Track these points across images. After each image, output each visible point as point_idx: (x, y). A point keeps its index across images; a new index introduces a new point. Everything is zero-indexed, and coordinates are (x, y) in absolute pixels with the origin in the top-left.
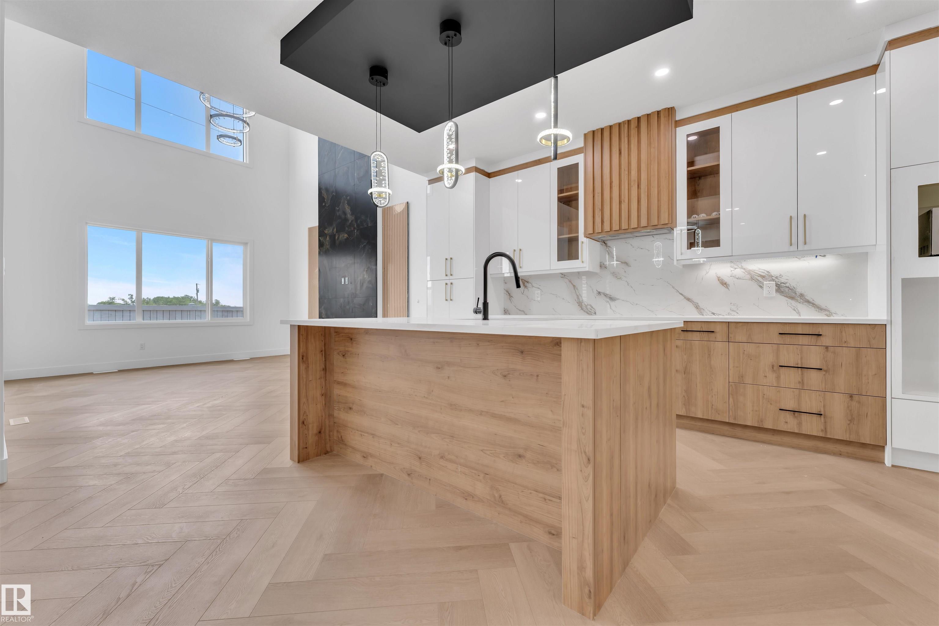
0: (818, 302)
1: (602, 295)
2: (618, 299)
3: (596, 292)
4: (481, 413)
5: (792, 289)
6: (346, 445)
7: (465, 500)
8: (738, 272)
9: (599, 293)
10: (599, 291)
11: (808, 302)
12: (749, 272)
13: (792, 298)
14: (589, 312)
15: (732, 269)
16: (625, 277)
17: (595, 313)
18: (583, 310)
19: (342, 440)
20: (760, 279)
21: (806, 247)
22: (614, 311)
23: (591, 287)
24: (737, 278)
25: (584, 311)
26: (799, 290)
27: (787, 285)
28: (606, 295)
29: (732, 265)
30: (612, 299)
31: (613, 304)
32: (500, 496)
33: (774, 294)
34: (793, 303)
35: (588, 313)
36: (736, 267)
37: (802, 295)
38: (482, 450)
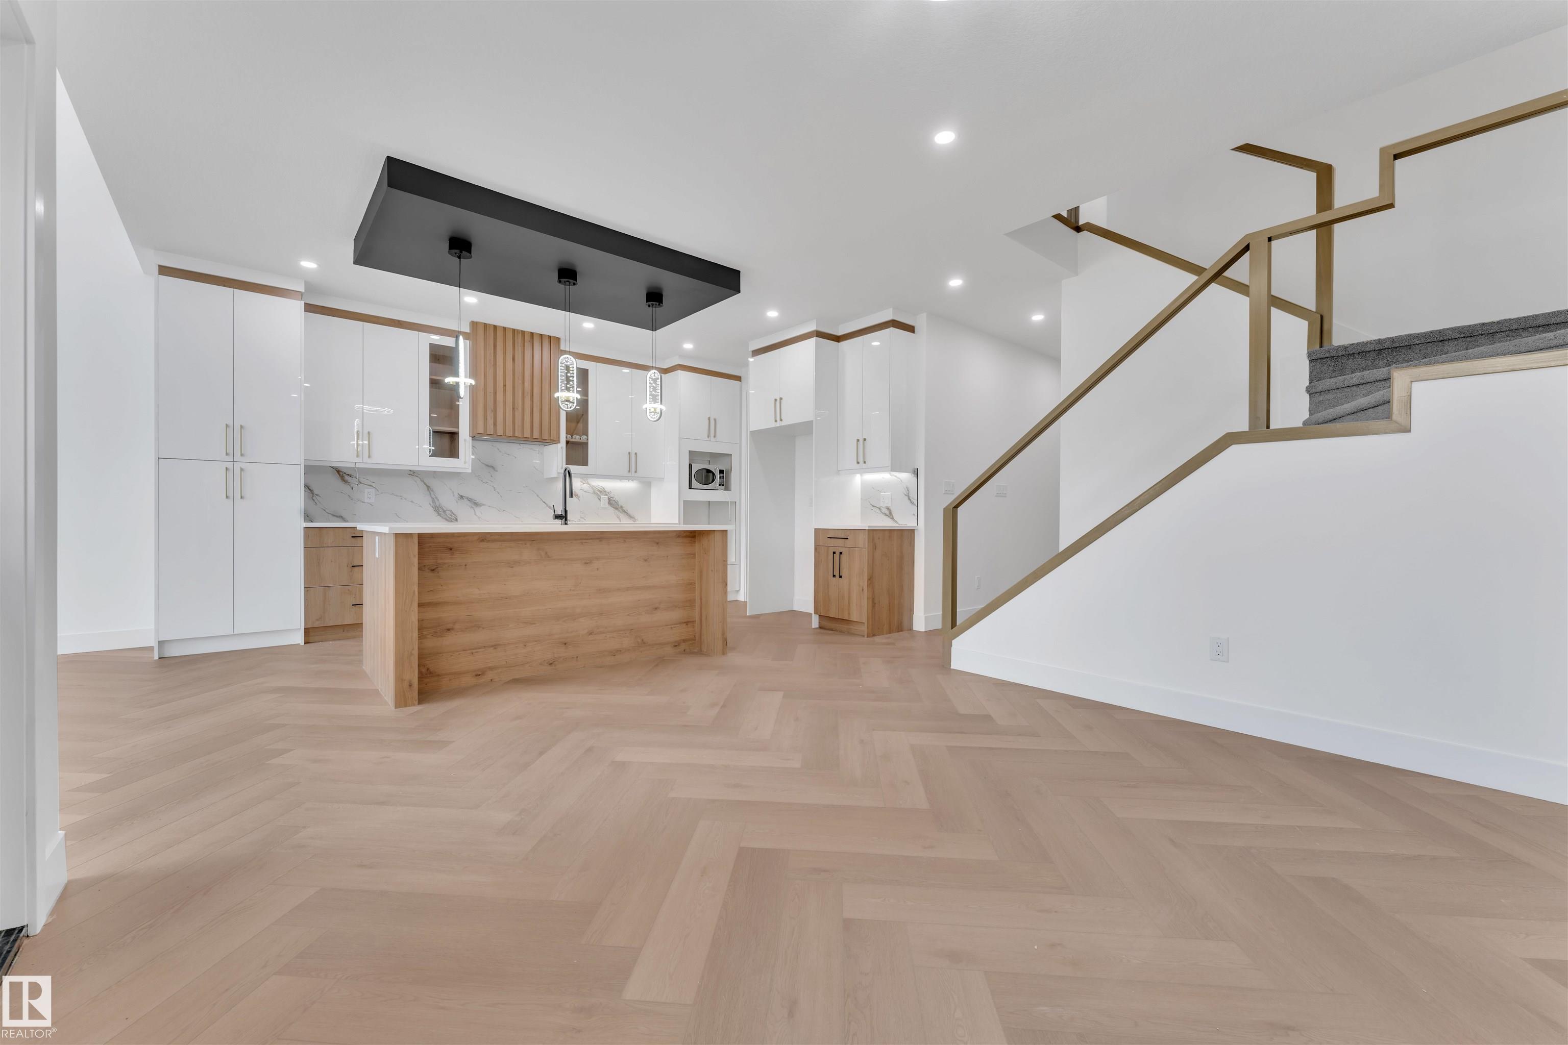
0: (630, 512)
1: (465, 500)
2: (484, 505)
3: (457, 495)
4: (628, 589)
5: (617, 502)
6: (438, 675)
7: (613, 657)
8: (585, 486)
9: (462, 497)
10: (461, 494)
11: (625, 512)
12: (592, 487)
13: (616, 509)
14: (448, 518)
15: (582, 484)
16: (492, 482)
17: (456, 520)
18: (440, 516)
19: (431, 673)
20: (598, 493)
21: (636, 475)
22: (479, 518)
23: (451, 490)
24: (585, 492)
25: (442, 518)
26: (620, 503)
27: (614, 499)
28: (470, 500)
29: (582, 480)
30: (477, 504)
31: (478, 510)
32: (642, 640)
33: (607, 505)
34: (617, 511)
35: (446, 520)
36: (584, 482)
37: (622, 507)
38: (628, 615)
